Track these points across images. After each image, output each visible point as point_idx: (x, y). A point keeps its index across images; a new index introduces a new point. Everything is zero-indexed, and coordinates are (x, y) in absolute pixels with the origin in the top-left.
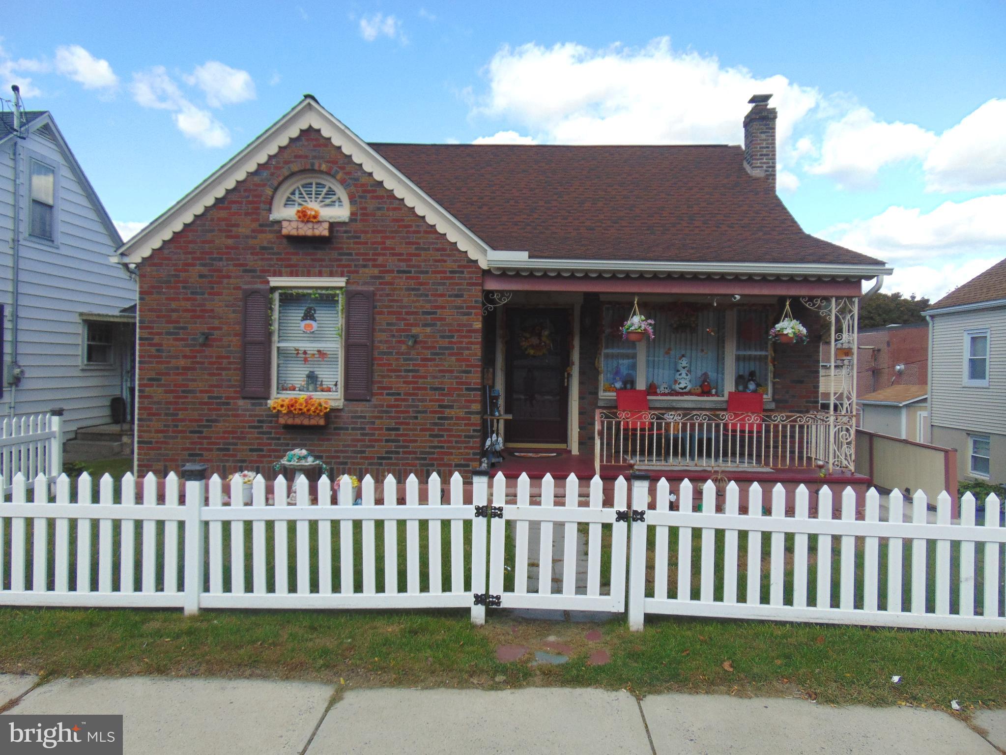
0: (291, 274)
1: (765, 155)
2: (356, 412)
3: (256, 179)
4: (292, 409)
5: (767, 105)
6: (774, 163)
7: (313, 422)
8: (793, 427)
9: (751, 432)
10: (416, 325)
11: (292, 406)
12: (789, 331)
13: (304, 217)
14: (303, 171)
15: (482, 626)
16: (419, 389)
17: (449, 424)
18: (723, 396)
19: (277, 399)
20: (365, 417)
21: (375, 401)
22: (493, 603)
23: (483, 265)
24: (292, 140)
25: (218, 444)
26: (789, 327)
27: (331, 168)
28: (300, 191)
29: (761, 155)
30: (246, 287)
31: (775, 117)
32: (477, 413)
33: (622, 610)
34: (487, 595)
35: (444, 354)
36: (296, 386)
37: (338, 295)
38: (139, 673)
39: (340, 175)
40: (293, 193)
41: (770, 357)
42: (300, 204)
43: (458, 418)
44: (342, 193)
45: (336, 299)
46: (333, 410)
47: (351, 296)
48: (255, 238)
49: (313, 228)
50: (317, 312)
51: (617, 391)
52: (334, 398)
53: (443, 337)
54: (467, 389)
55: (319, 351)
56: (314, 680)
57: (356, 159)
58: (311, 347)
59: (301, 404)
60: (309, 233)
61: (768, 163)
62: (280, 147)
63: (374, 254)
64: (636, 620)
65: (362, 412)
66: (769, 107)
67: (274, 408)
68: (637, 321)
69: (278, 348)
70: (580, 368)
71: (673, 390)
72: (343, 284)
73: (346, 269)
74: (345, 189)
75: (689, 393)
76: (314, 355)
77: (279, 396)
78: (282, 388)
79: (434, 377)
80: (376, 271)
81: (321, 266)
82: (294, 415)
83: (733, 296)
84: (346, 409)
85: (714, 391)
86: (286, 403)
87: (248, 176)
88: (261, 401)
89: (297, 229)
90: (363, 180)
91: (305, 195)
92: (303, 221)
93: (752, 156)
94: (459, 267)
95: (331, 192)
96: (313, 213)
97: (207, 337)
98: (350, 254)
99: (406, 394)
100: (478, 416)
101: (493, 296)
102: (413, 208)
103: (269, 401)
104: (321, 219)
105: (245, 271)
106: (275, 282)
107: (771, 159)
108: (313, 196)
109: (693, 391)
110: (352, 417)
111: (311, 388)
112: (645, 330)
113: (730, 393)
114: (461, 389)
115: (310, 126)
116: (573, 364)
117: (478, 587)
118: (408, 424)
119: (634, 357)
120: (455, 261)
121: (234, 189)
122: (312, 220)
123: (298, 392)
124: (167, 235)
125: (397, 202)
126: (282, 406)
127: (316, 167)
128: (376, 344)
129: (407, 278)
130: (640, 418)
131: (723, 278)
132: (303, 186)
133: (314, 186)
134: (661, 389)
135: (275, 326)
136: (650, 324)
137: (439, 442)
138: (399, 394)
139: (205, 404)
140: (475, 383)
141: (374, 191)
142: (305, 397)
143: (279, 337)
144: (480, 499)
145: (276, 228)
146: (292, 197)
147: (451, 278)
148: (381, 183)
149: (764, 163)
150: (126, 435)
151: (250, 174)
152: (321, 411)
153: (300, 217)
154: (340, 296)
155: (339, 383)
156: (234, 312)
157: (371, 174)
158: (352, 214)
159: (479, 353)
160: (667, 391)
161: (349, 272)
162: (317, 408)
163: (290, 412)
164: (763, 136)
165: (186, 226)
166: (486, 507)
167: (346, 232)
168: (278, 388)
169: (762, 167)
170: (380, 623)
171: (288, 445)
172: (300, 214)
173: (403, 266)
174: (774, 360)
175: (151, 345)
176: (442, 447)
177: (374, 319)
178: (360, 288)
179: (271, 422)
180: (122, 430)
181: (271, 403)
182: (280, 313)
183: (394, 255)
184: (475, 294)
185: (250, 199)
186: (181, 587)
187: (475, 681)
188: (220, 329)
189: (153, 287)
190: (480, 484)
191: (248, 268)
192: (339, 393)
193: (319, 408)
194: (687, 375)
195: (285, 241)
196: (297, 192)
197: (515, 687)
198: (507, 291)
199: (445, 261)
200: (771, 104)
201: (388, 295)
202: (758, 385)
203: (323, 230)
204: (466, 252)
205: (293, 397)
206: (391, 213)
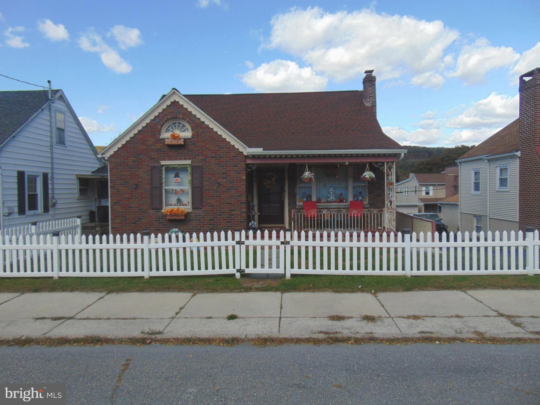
0: (169, 160)
1: (371, 97)
2: (197, 213)
3: (154, 122)
4: (172, 213)
5: (372, 75)
6: (375, 100)
7: (180, 218)
8: (371, 215)
9: (354, 217)
10: (220, 178)
11: (172, 212)
12: (367, 176)
13: (174, 137)
14: (173, 118)
15: (239, 279)
16: (221, 203)
17: (234, 217)
18: (348, 203)
19: (165, 209)
20: (200, 215)
21: (204, 209)
22: (242, 272)
23: (245, 154)
24: (168, 106)
25: (143, 228)
26: (368, 174)
27: (183, 117)
28: (171, 126)
29: (369, 97)
30: (152, 165)
31: (375, 80)
32: (245, 212)
33: (283, 273)
34: (240, 269)
35: (231, 189)
36: (173, 204)
37: (188, 167)
38: (135, 292)
39: (187, 120)
40: (169, 127)
41: (367, 186)
42: (172, 131)
43: (237, 215)
44: (188, 126)
45: (187, 169)
46: (188, 213)
47: (193, 168)
48: (155, 145)
49: (177, 141)
50: (180, 174)
51: (304, 202)
52: (188, 208)
53: (230, 183)
54: (241, 203)
55: (181, 190)
56: (187, 292)
57: (194, 113)
58: (178, 188)
59: (175, 211)
60: (176, 143)
61: (373, 100)
62: (163, 109)
63: (202, 151)
64: (288, 276)
65: (199, 213)
66: (373, 75)
67: (165, 213)
68: (307, 174)
69: (165, 189)
70: (288, 193)
71: (327, 201)
72: (190, 163)
73: (191, 157)
74: (189, 125)
75: (334, 202)
76: (179, 191)
77: (166, 208)
78: (167, 205)
79: (227, 199)
80: (203, 157)
81: (181, 156)
82: (172, 215)
83: (345, 163)
84: (193, 212)
85: (344, 201)
86: (169, 210)
87: (151, 121)
88: (159, 210)
89: (171, 142)
90: (197, 121)
91: (174, 128)
92: (173, 139)
93: (366, 97)
94: (236, 154)
95: (184, 126)
96: (177, 135)
97: (137, 185)
98: (192, 151)
99: (217, 206)
100: (245, 214)
101: (250, 165)
102: (217, 132)
103: (162, 210)
104: (180, 137)
105: (151, 159)
106: (163, 163)
107: (374, 98)
108: (177, 128)
109: (336, 201)
110: (195, 216)
111: (178, 205)
112: (311, 177)
113: (350, 201)
114: (238, 203)
115: (175, 101)
116: (286, 191)
117: (238, 267)
118: (217, 218)
119: (311, 187)
120: (234, 152)
121: (146, 126)
122: (177, 138)
123: (173, 206)
124: (120, 145)
125: (210, 129)
126: (168, 212)
127: (178, 117)
128: (204, 186)
129: (215, 160)
130: (310, 212)
131: (341, 156)
132: (173, 124)
133: (177, 124)
134: (323, 201)
135: (164, 180)
136: (313, 175)
137: (230, 224)
138: (214, 206)
139: (137, 212)
140: (244, 201)
141: (201, 125)
142: (177, 208)
143: (165, 184)
144: (237, 239)
145: (163, 141)
146: (169, 129)
147: (233, 159)
148: (203, 122)
149: (371, 100)
150: (98, 227)
151: (152, 120)
152: (183, 213)
153: (172, 137)
154: (189, 167)
155: (190, 202)
156: (147, 175)
157: (199, 119)
158: (193, 135)
159: (245, 189)
160: (325, 201)
161: (192, 158)
162: (181, 212)
163: (171, 214)
164: (370, 88)
165: (127, 141)
166: (239, 241)
167: (190, 142)
168: (165, 205)
169: (370, 102)
170: (206, 279)
171: (170, 227)
172: (172, 136)
173: (214, 155)
174: (368, 187)
175: (115, 189)
176: (231, 226)
177: (203, 176)
178: (197, 164)
179: (163, 218)
180: (96, 225)
181: (163, 211)
182: (165, 175)
183: (210, 150)
184: (243, 166)
185: (152, 130)
186: (143, 270)
187: (235, 291)
188: (142, 182)
189: (115, 166)
190: (237, 234)
191: (152, 157)
192: (190, 206)
193: (182, 212)
194: (333, 194)
195: (166, 146)
196: (170, 126)
197: (247, 292)
198: (255, 164)
199: (230, 153)
200: (374, 74)
201: (208, 167)
202: (363, 198)
203: (181, 142)
204: (238, 149)
205: (172, 208)
206: (208, 134)
